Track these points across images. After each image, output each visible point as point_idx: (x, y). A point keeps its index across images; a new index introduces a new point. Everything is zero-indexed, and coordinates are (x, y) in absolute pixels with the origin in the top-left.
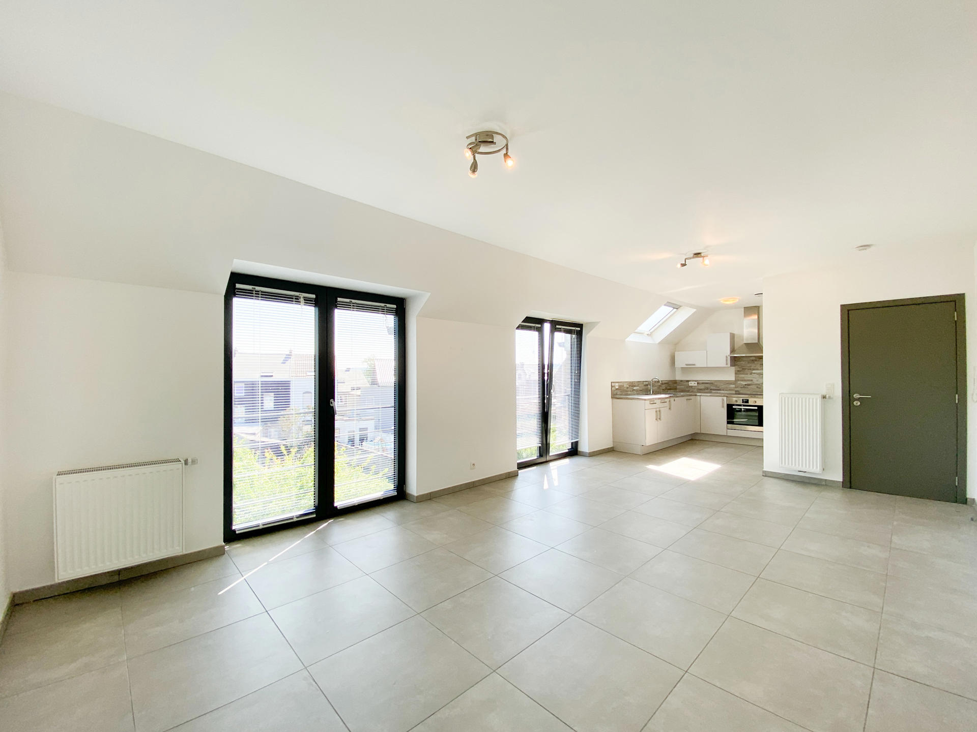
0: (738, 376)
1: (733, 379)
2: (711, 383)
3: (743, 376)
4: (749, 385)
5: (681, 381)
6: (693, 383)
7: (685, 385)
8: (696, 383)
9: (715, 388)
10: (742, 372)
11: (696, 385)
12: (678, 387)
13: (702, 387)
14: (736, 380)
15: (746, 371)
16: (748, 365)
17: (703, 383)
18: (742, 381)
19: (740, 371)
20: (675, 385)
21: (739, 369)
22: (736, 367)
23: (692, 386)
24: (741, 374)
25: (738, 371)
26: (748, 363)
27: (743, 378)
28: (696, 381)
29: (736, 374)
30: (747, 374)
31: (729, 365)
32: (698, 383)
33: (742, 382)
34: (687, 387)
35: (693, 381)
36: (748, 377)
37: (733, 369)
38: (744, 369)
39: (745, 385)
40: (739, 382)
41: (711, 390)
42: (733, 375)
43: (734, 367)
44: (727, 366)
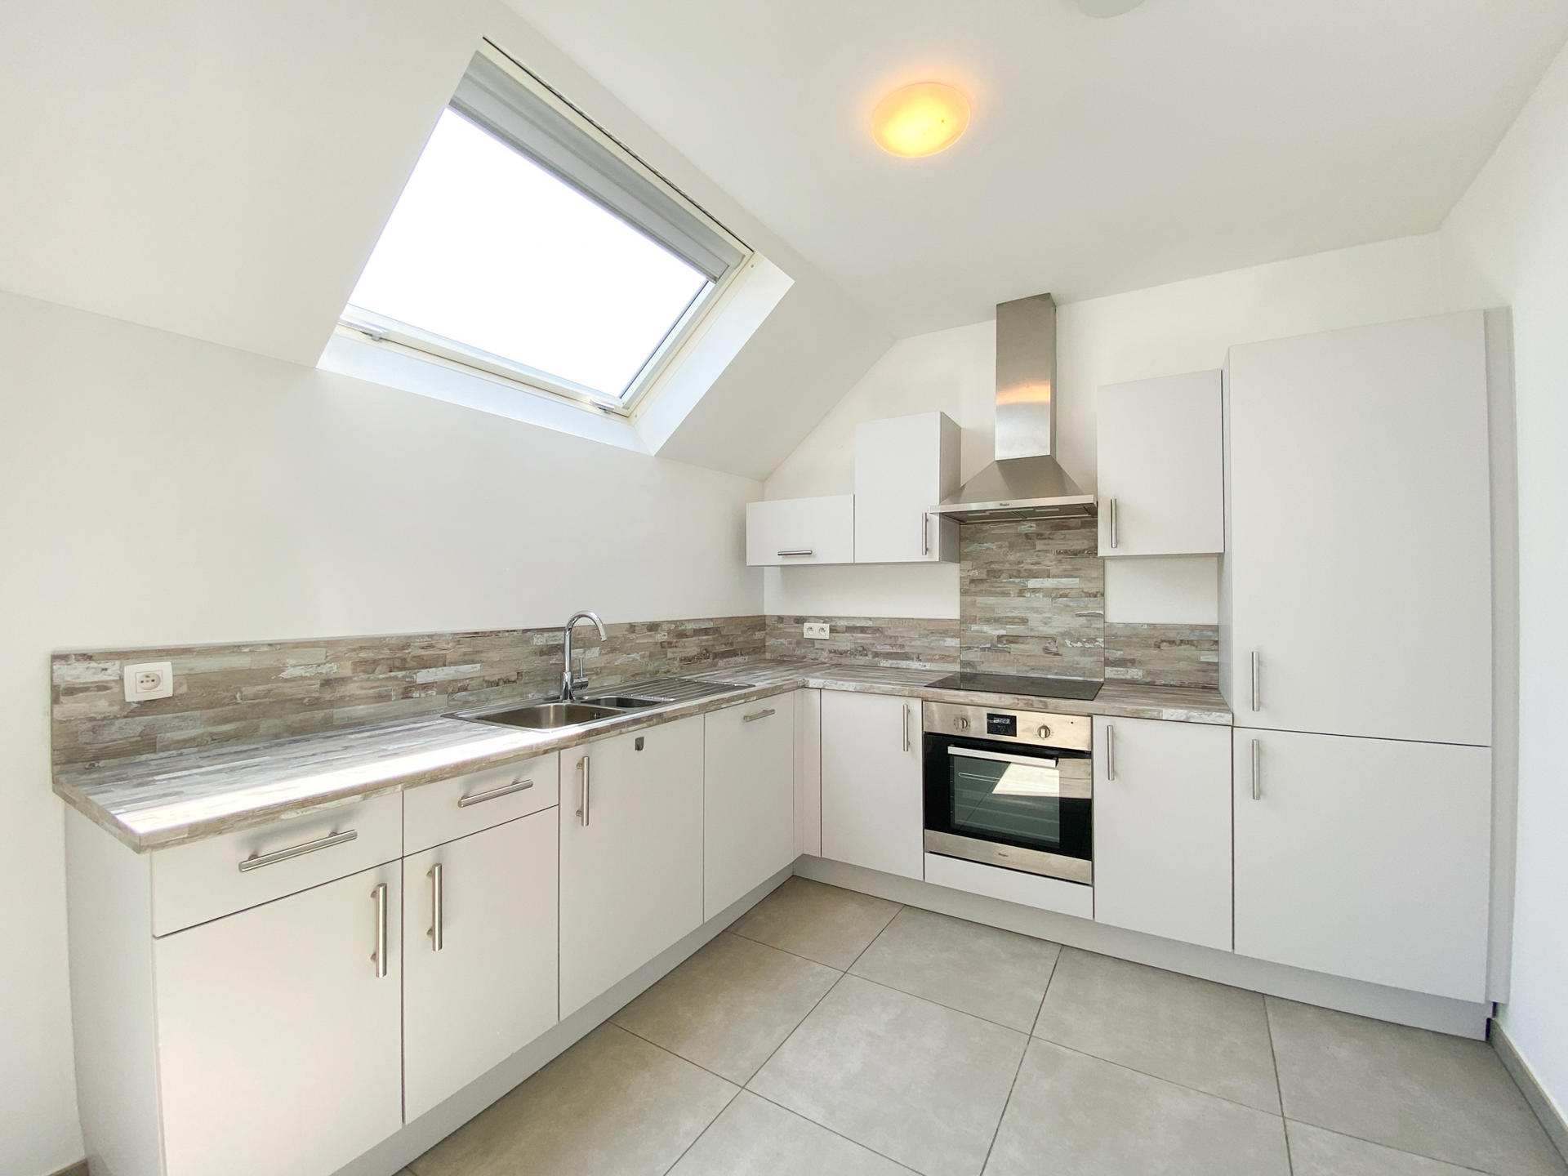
0: (973, 604)
1: (955, 614)
2: (875, 629)
3: (991, 600)
4: (1014, 639)
5: (781, 619)
6: (816, 626)
7: (790, 635)
8: (827, 626)
9: (888, 649)
10: (986, 586)
11: (826, 635)
12: (770, 642)
13: (845, 642)
14: (966, 620)
15: (1004, 579)
16: (1012, 557)
17: (849, 629)
18: (988, 621)
19: (982, 581)
20: (758, 635)
21: (975, 574)
22: (967, 565)
23: (812, 641)
24: (981, 593)
25: (973, 581)
26: (1012, 546)
27: (992, 609)
28: (825, 620)
29: (964, 592)
30: (1005, 594)
31: (936, 557)
32: (833, 630)
33: (986, 628)
34: (798, 643)
35: (818, 619)
36: (1011, 605)
37: (953, 573)
38: (994, 574)
39: (1000, 637)
40: (974, 627)
41: (876, 655)
42: (956, 598)
43: (957, 566)
44: (926, 559)
